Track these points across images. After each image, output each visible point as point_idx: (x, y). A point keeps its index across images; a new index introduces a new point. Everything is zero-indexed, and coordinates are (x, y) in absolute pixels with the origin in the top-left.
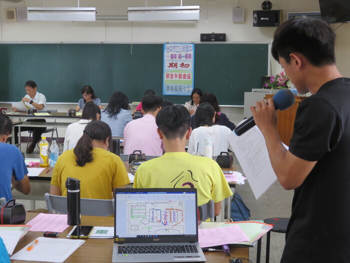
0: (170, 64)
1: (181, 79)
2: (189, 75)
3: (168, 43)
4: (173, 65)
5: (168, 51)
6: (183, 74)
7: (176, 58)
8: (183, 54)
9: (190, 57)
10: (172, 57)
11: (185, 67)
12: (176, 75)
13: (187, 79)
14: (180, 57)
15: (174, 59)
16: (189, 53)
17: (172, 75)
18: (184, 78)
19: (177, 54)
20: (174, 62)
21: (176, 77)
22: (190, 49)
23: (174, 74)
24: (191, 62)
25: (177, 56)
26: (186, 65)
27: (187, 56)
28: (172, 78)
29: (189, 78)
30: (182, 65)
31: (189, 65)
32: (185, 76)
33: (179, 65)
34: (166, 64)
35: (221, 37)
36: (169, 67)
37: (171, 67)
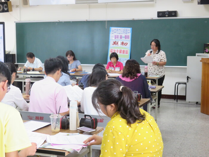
0: (114, 42)
1: (121, 54)
2: (127, 51)
4: (116, 43)
5: (113, 32)
6: (123, 50)
7: (118, 38)
8: (123, 35)
9: (128, 38)
11: (124, 45)
13: (125, 54)
14: (121, 37)
15: (117, 39)
16: (128, 34)
18: (123, 53)
19: (119, 35)
20: (117, 41)
22: (128, 31)
24: (129, 41)
25: (119, 37)
26: (125, 43)
27: (126, 37)
29: (127, 53)
30: (122, 43)
31: (127, 43)
32: (124, 51)
33: (119, 43)
34: (111, 43)
35: (174, 14)
36: (113, 44)
37: (114, 45)
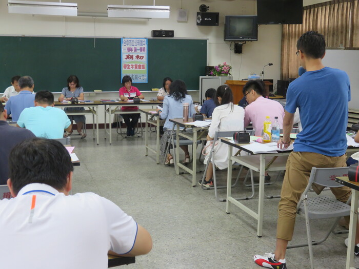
0: (127, 56)
1: (136, 69)
2: (143, 66)
3: (124, 38)
4: (130, 57)
5: (125, 44)
6: (138, 65)
8: (138, 47)
9: (144, 50)
10: (129, 50)
12: (132, 65)
13: (142, 69)
14: (136, 50)
15: (131, 52)
16: (143, 46)
17: (129, 66)
18: (139, 68)
19: (133, 47)
20: (131, 55)
21: (132, 67)
22: (144, 43)
23: (130, 64)
24: (145, 54)
25: (133, 49)
26: (141, 57)
27: (141, 50)
28: (129, 68)
29: (144, 68)
30: (138, 57)
31: (143, 57)
32: (140, 66)
33: (134, 57)
34: (124, 56)
35: (170, 33)
36: (126, 59)
37: (128, 59)
